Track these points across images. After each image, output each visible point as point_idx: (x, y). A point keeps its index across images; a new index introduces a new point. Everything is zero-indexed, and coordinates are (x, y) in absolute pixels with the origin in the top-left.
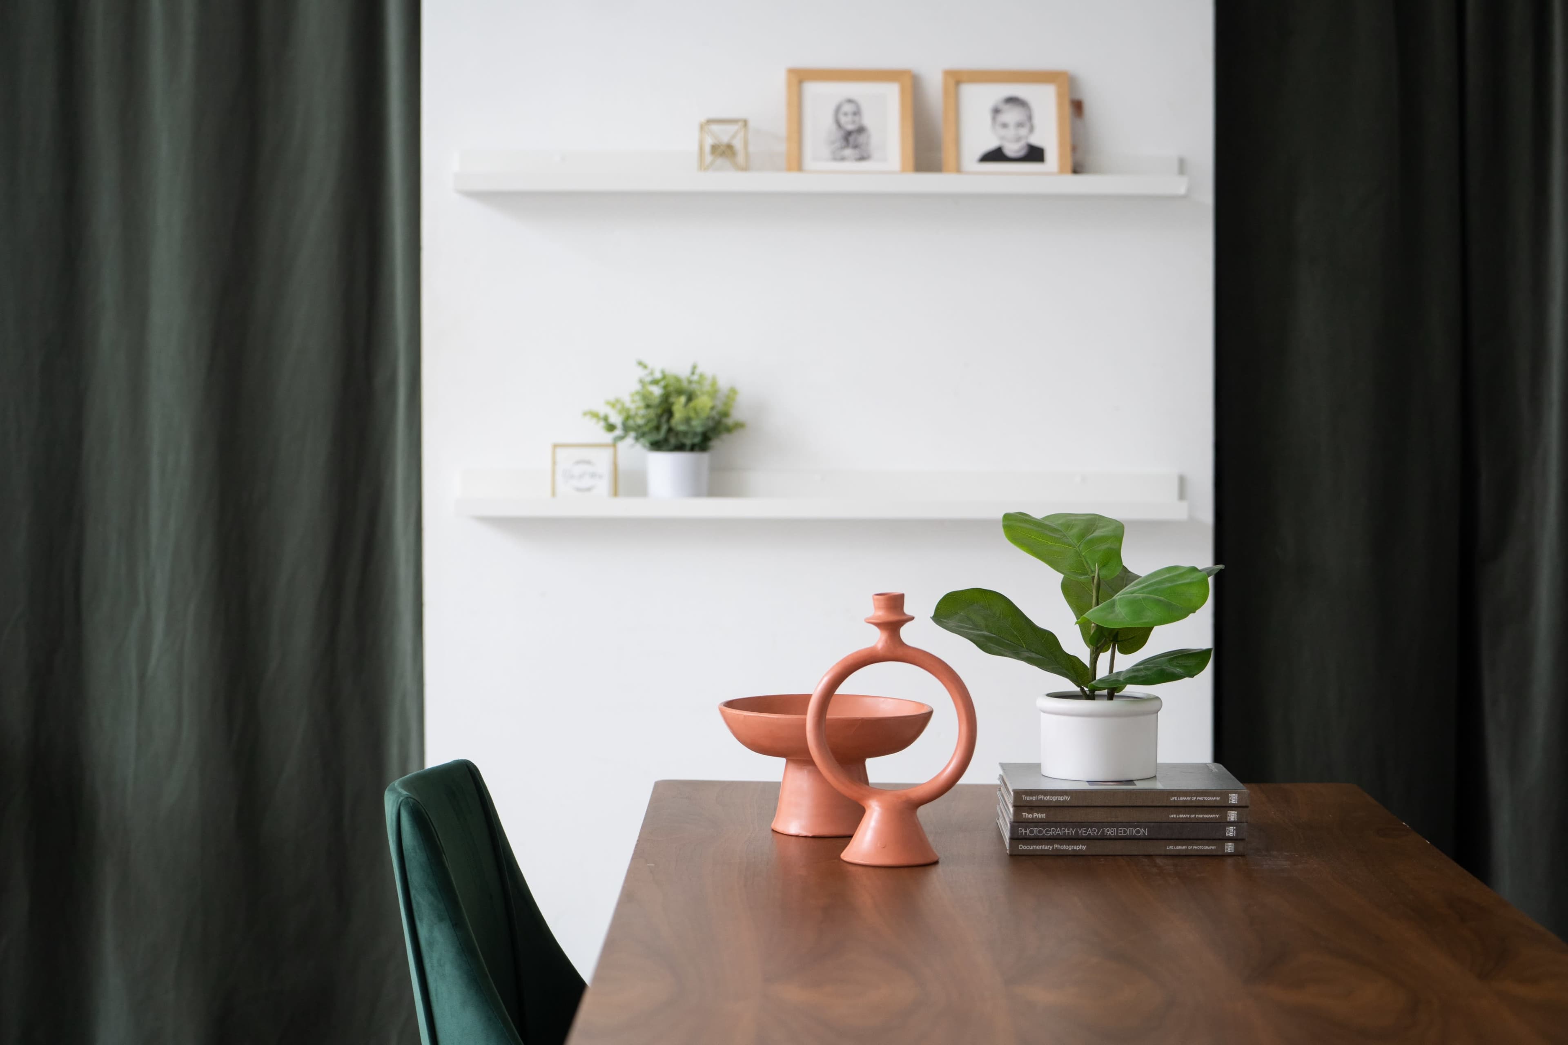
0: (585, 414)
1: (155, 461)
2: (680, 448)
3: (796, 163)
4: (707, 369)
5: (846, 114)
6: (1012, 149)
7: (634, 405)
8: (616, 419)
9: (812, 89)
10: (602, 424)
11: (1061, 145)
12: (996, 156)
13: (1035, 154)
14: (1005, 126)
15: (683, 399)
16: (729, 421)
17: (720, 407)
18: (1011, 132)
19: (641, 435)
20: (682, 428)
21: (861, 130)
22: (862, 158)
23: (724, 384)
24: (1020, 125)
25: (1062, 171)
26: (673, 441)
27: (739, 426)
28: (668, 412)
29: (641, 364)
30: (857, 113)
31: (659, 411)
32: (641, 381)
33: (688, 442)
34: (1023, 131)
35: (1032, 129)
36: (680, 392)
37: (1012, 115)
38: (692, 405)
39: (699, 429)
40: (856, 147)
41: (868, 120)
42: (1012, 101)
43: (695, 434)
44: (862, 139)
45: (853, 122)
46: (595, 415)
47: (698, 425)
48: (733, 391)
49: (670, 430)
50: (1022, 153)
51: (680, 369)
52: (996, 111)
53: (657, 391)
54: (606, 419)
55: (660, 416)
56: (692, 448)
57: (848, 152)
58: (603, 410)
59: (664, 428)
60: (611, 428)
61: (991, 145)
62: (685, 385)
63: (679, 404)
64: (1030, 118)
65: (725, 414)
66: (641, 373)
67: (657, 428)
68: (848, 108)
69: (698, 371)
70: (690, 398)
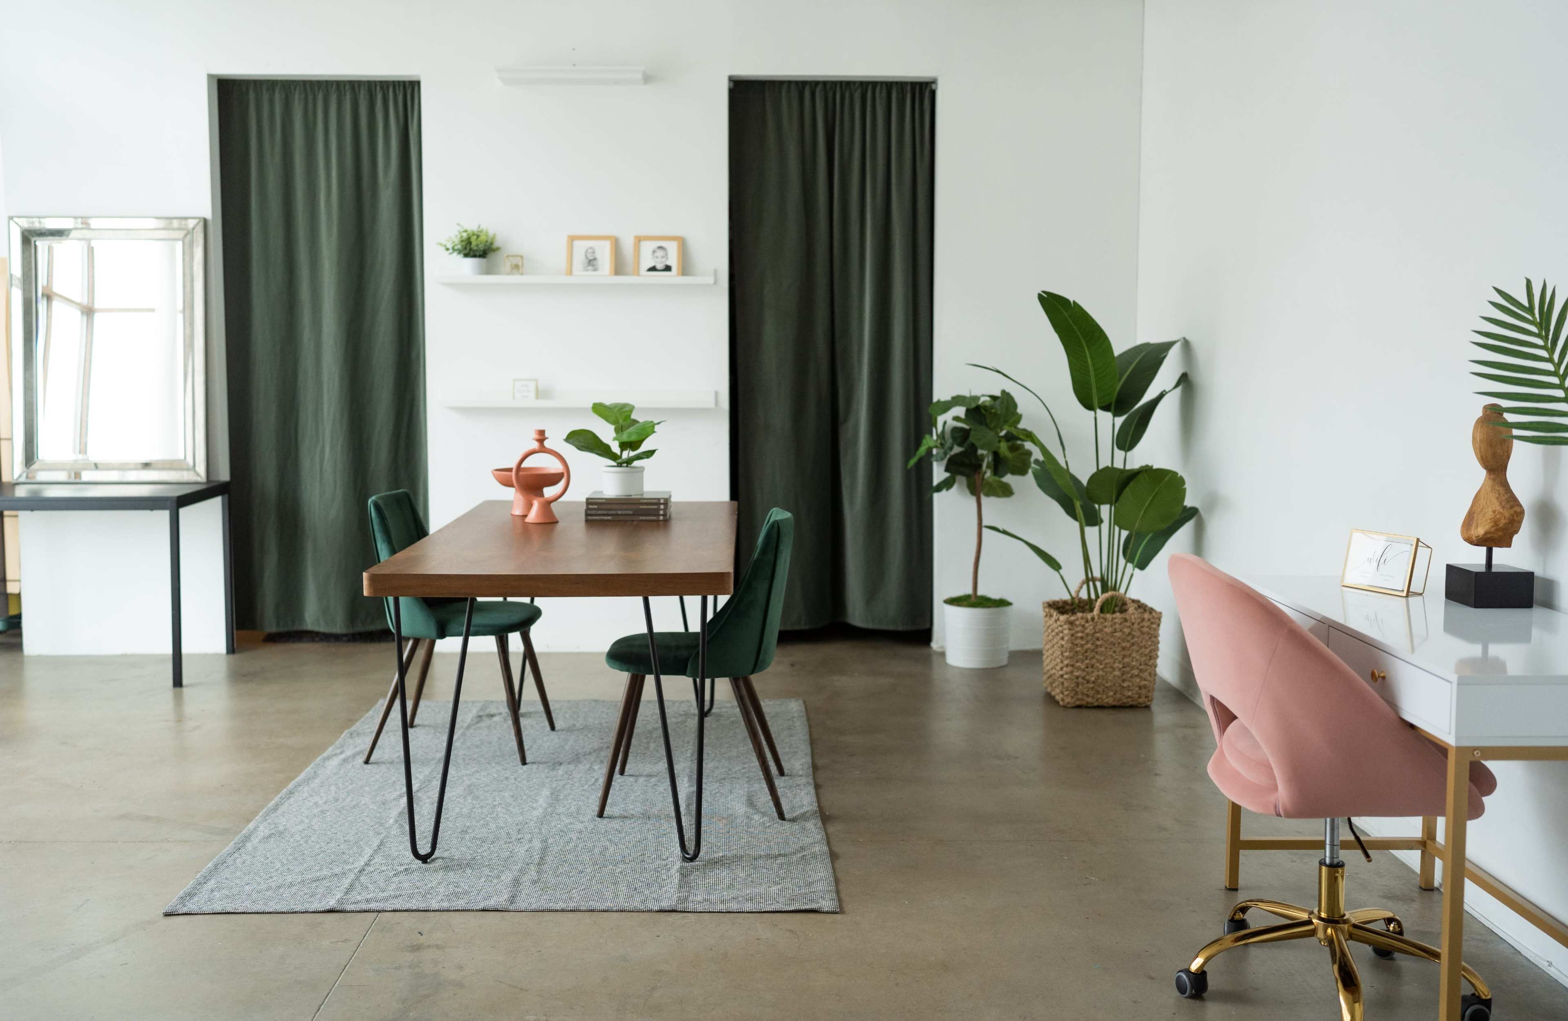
0: (437, 244)
1: (325, 386)
2: (474, 256)
3: (570, 272)
4: (484, 227)
5: (590, 253)
6: (659, 267)
7: (457, 241)
8: (449, 246)
9: (577, 243)
10: (444, 248)
11: (678, 264)
12: (653, 269)
13: (668, 268)
14: (657, 257)
15: (475, 237)
16: (494, 246)
17: (489, 240)
18: (659, 260)
19: (460, 252)
20: (475, 248)
21: (595, 259)
22: (595, 270)
23: (491, 233)
24: (663, 257)
25: (678, 275)
26: (472, 253)
27: (498, 249)
28: (470, 243)
29: (458, 224)
30: (594, 252)
31: (466, 242)
32: (459, 231)
33: (478, 254)
34: (664, 260)
35: (667, 259)
36: (474, 234)
37: (660, 253)
38: (479, 239)
39: (482, 249)
40: (593, 266)
41: (598, 255)
42: (660, 248)
43: (480, 251)
44: (595, 263)
45: (592, 256)
46: (441, 244)
47: (482, 247)
48: (495, 235)
49: (471, 249)
50: (663, 268)
51: (472, 227)
52: (654, 252)
53: (465, 235)
54: (445, 246)
55: (467, 244)
56: (480, 256)
57: (590, 268)
58: (444, 242)
59: (468, 249)
60: (448, 249)
61: (651, 265)
62: (476, 233)
63: (473, 239)
64: (667, 254)
65: (492, 244)
66: (459, 228)
67: (465, 248)
68: (590, 251)
69: (481, 227)
70: (478, 237)
